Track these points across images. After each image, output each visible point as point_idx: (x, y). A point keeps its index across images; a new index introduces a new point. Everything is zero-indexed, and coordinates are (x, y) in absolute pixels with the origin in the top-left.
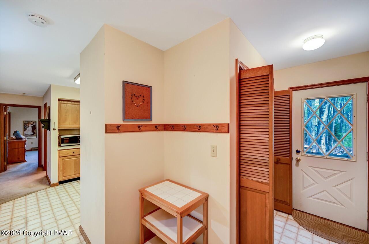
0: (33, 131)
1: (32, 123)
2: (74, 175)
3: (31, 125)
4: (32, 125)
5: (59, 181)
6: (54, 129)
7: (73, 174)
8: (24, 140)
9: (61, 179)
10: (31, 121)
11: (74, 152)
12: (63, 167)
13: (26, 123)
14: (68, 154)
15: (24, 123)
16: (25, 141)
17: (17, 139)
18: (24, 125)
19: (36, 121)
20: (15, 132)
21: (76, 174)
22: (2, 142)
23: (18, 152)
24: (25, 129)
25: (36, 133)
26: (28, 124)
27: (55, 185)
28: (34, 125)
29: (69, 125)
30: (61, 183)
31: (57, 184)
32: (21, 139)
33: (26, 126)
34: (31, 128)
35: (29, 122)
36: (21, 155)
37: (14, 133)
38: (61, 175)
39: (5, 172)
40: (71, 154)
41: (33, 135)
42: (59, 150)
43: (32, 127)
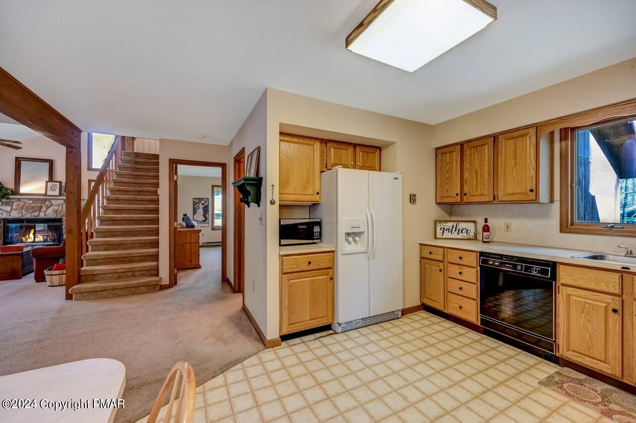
0: (204, 216)
1: (203, 202)
2: (310, 320)
3: (203, 204)
4: (204, 206)
5: (281, 335)
6: (272, 203)
7: (308, 318)
8: (196, 229)
9: (285, 331)
10: (203, 199)
11: (310, 263)
12: (290, 301)
13: (196, 202)
14: (298, 266)
15: (194, 202)
16: (200, 231)
17: (188, 226)
18: (194, 205)
19: (208, 199)
20: (185, 215)
21: (312, 319)
22: (172, 232)
23: (191, 250)
24: (195, 212)
25: (208, 218)
26: (199, 203)
27: (273, 344)
28: (206, 204)
29: (294, 194)
30: (285, 338)
31: (278, 341)
32: (193, 226)
33: (196, 206)
34: (202, 210)
35: (200, 199)
36: (193, 256)
37: (183, 216)
38: (286, 319)
39: (176, 288)
40: (305, 267)
41: (205, 221)
42: (281, 256)
43: (203, 208)
